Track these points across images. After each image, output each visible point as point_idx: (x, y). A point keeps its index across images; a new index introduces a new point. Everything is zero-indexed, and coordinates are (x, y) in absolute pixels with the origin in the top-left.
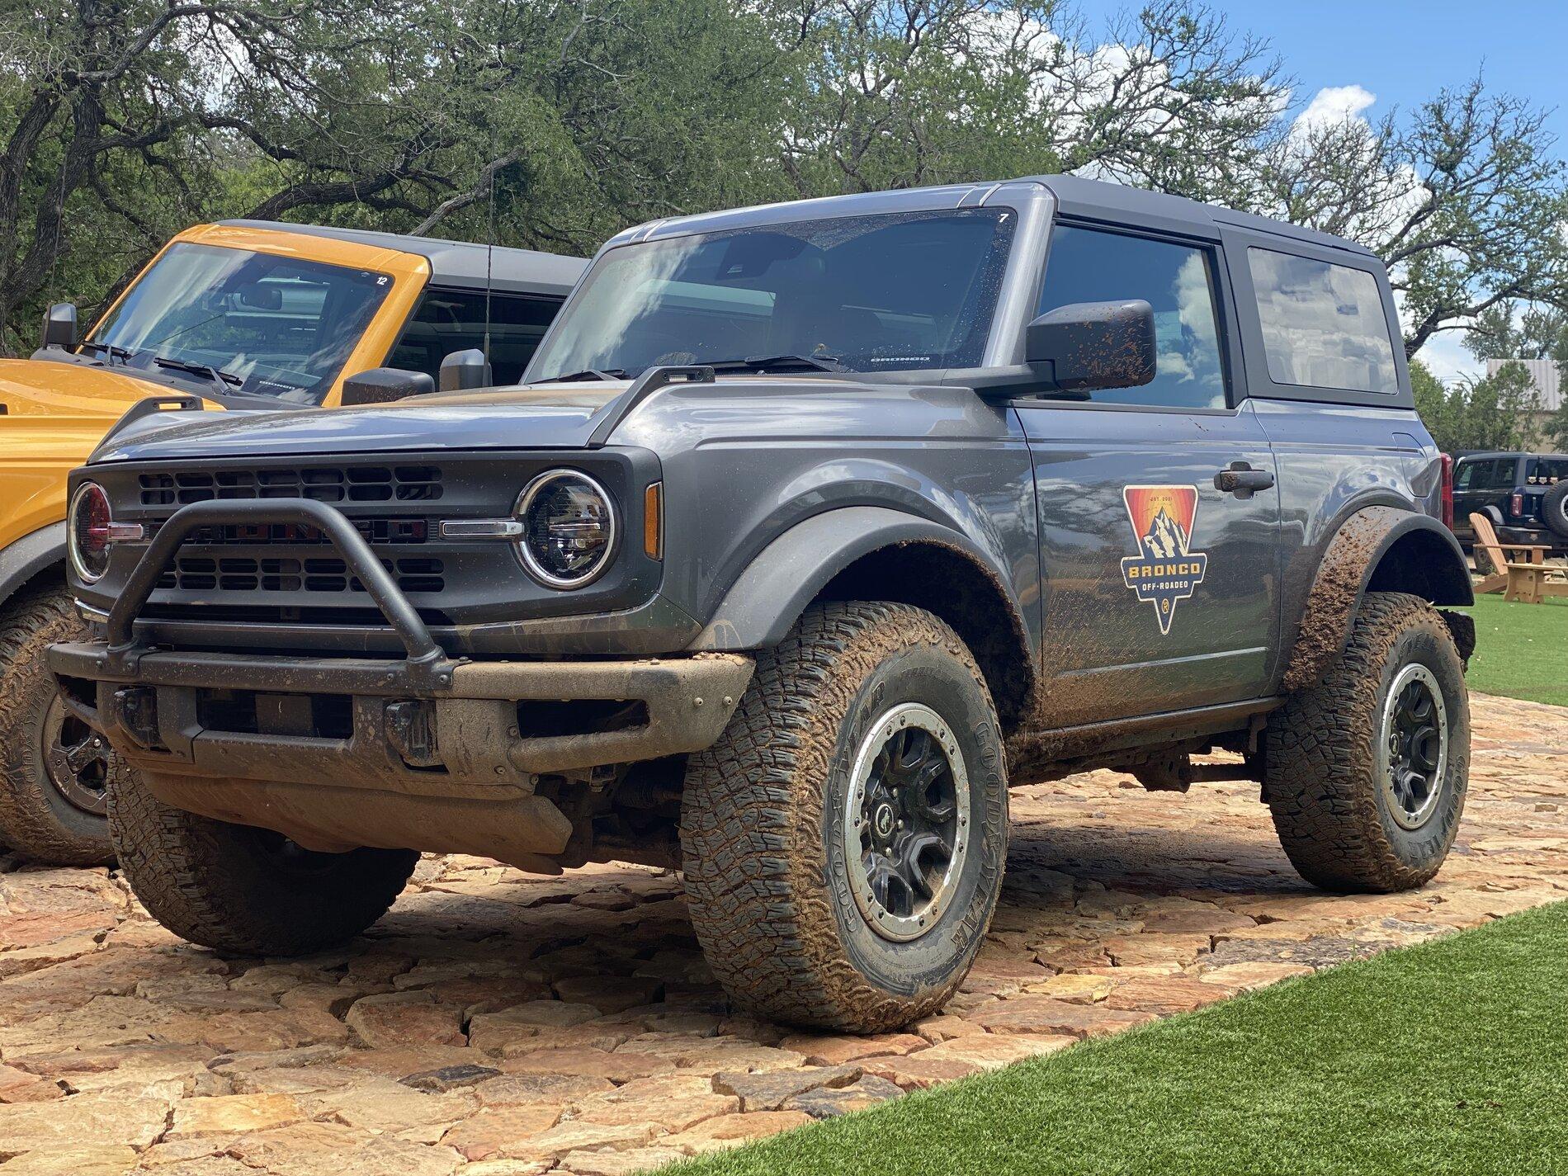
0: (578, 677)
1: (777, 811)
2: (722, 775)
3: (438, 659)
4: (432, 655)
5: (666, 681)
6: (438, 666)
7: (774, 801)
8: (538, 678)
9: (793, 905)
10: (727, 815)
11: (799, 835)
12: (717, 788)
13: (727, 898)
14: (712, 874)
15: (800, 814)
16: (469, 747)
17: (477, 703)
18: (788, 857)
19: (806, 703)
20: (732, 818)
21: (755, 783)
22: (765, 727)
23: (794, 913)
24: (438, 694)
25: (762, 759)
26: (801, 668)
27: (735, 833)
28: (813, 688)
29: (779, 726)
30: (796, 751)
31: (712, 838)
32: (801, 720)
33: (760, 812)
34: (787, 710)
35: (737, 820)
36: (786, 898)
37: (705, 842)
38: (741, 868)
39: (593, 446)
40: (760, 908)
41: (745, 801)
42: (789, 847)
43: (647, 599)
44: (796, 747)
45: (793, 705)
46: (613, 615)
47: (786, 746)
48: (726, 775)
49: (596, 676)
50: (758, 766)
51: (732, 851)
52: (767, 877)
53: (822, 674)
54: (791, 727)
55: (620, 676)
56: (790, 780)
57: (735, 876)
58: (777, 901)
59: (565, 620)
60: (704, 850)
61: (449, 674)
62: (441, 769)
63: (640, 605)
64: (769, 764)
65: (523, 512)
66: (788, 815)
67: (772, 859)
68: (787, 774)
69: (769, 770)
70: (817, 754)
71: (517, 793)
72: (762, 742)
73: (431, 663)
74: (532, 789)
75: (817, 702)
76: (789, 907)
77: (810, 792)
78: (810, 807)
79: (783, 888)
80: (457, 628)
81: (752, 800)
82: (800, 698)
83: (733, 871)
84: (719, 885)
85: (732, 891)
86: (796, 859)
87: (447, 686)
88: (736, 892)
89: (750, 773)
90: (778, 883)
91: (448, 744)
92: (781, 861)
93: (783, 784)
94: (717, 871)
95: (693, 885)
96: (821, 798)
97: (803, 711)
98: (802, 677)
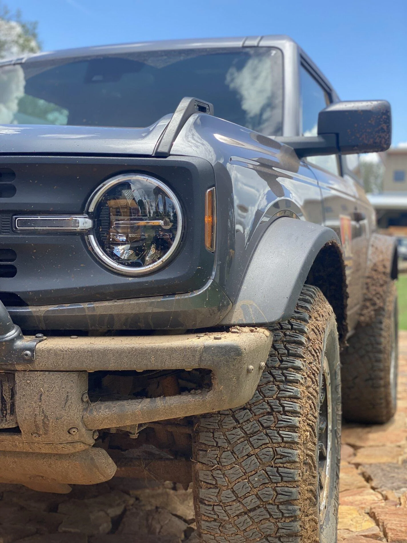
0: (155, 351)
1: (290, 451)
2: (237, 421)
3: (18, 337)
4: (13, 333)
5: (232, 354)
6: (19, 343)
7: (286, 442)
8: (119, 353)
9: (300, 523)
10: (245, 453)
11: (305, 468)
12: (234, 432)
13: (242, 519)
14: (230, 500)
15: (305, 451)
16: (48, 414)
17: (57, 374)
18: (298, 486)
19: (298, 363)
20: (249, 456)
21: (268, 427)
22: (269, 382)
23: (300, 529)
24: (19, 367)
25: (272, 409)
26: (285, 335)
27: (252, 468)
28: (300, 351)
29: (281, 381)
30: (298, 401)
31: (231, 471)
32: (298, 376)
33: (275, 452)
34: (286, 369)
35: (253, 457)
36: (295, 518)
37: (224, 474)
38: (257, 495)
39: (159, 155)
40: (273, 527)
41: (261, 442)
42: (300, 479)
43: (204, 284)
44: (299, 398)
45: (290, 364)
46: (177, 297)
47: (290, 397)
48: (241, 421)
49: (172, 351)
50: (269, 413)
51: (249, 482)
52: (281, 503)
53: (303, 339)
54: (292, 382)
55: (193, 350)
56: (298, 424)
57: (251, 501)
58: (288, 520)
59: (133, 302)
60: (222, 481)
61: (32, 350)
62: (16, 430)
63: (199, 288)
64: (279, 412)
65: (91, 209)
66: (298, 453)
67: (286, 489)
68: (295, 420)
69: (281, 417)
70: (310, 402)
71: (80, 447)
72: (269, 394)
73: (13, 341)
74: (92, 442)
75: (305, 361)
76: (297, 525)
77: (310, 432)
78: (310, 445)
79: (295, 511)
80: (30, 309)
81: (268, 442)
82: (291, 358)
83: (249, 499)
84: (237, 508)
85: (246, 513)
86: (304, 487)
87: (31, 361)
88: (251, 514)
89: (263, 420)
90: (290, 507)
91: (27, 410)
92: (294, 490)
93: (293, 428)
94: (235, 498)
95: (210, 508)
96: (315, 436)
97: (298, 369)
98: (289, 342)
